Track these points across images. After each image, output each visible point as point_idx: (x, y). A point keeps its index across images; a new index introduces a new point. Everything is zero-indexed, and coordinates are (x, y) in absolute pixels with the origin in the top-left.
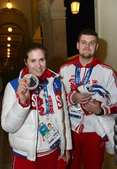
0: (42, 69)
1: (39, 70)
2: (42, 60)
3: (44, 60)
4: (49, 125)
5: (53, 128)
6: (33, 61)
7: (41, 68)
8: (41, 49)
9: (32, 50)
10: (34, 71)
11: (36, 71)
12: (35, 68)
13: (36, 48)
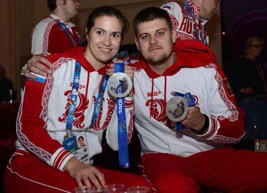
0: (111, 50)
1: (107, 50)
2: (114, 36)
3: (118, 36)
4: (81, 139)
5: (85, 145)
6: (99, 33)
7: (110, 47)
8: (118, 17)
9: (104, 14)
10: (98, 48)
11: (101, 51)
12: (101, 45)
13: (111, 13)
